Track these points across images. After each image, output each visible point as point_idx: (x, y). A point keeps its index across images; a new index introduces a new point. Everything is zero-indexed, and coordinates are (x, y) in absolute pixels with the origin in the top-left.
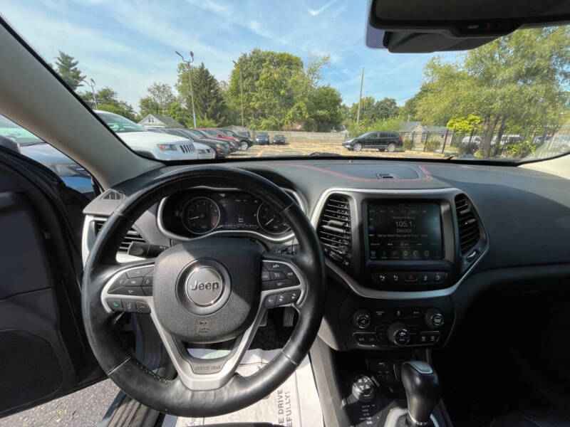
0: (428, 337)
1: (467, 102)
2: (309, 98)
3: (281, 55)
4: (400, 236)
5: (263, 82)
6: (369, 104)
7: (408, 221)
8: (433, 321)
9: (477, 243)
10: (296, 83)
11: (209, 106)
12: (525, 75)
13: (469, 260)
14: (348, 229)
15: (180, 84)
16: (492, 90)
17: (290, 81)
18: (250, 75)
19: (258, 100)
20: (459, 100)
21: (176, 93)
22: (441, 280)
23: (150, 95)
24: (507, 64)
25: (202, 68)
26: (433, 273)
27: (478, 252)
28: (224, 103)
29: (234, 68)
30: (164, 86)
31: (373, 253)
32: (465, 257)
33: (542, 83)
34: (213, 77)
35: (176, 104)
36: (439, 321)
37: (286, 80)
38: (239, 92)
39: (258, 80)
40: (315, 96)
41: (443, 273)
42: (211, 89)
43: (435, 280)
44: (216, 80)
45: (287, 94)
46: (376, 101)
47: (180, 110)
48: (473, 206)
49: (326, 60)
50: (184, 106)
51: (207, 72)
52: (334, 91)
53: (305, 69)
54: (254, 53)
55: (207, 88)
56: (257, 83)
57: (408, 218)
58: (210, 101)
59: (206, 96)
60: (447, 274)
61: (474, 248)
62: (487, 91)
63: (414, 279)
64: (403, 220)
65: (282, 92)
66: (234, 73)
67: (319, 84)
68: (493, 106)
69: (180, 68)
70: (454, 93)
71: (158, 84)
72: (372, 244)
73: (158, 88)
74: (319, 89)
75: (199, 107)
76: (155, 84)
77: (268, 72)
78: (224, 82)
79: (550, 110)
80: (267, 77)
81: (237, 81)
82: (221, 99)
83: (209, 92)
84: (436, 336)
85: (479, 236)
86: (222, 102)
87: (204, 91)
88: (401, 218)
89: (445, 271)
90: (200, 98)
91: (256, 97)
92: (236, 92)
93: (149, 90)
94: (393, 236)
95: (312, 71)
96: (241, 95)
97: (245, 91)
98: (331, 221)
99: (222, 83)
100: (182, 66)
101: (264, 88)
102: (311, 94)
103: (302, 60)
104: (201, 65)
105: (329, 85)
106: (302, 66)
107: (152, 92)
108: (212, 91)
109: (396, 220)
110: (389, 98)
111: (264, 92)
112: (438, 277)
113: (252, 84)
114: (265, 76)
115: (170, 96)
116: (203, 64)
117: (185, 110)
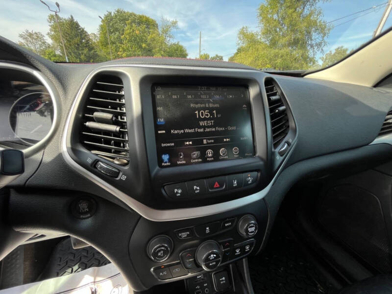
0: (242, 249)
1: (264, 58)
2: (164, 52)
3: (140, 17)
4: (202, 130)
5: (127, 36)
6: (206, 58)
7: (211, 110)
8: (247, 231)
9: (287, 134)
10: (153, 40)
11: (82, 53)
12: (292, 43)
13: (281, 154)
14: (122, 125)
15: (53, 33)
16: (277, 51)
17: (149, 37)
18: (117, 30)
19: (124, 51)
20: (259, 57)
21: (49, 41)
22: (253, 182)
23: (23, 41)
24: (284, 36)
25: (72, 20)
26: (244, 175)
27: (289, 144)
28: (95, 52)
29: (102, 24)
30: (36, 33)
31: (166, 157)
32: (277, 150)
33: (301, 49)
34: (83, 30)
35: (51, 50)
36: (253, 229)
37: (145, 37)
38: (107, 44)
39: (123, 34)
40: (168, 50)
41: (255, 173)
42: (83, 39)
43: (246, 183)
44: (86, 32)
45: (147, 47)
46: (210, 57)
47: (55, 56)
48: (282, 93)
49: (174, 24)
50: (58, 52)
51: (77, 24)
52: (182, 47)
53: (160, 30)
54: (118, 12)
55: (78, 38)
56: (122, 37)
57: (211, 105)
58: (83, 50)
59: (78, 45)
60: (259, 174)
61: (285, 140)
62: (273, 51)
63: (221, 186)
64: (205, 109)
65: (144, 45)
66: (102, 27)
67: (171, 41)
68: (276, 61)
69: (51, 19)
70: (256, 52)
71: (30, 31)
72: (163, 145)
73: (31, 35)
74: (171, 45)
75: (73, 54)
76: (27, 31)
77: (131, 29)
78: (94, 34)
79: (305, 65)
80: (130, 33)
81: (105, 34)
82: (93, 48)
83: (81, 42)
84: (251, 244)
85: (288, 127)
86: (93, 51)
87: (76, 40)
88: (203, 105)
89: (257, 170)
90: (73, 47)
91: (123, 48)
92: (105, 44)
93: (21, 36)
94: (192, 131)
95: (165, 31)
96: (110, 46)
97: (113, 43)
98: (96, 114)
99: (93, 35)
100: (51, 18)
101: (128, 41)
102: (166, 49)
103: (157, 22)
104: (70, 17)
105: (179, 42)
106: (157, 27)
107: (24, 38)
108: (83, 41)
109: (195, 109)
110: (219, 55)
111: (129, 45)
112: (250, 180)
113: (119, 38)
114: (128, 31)
115: (44, 43)
116: (72, 17)
117: (60, 56)
